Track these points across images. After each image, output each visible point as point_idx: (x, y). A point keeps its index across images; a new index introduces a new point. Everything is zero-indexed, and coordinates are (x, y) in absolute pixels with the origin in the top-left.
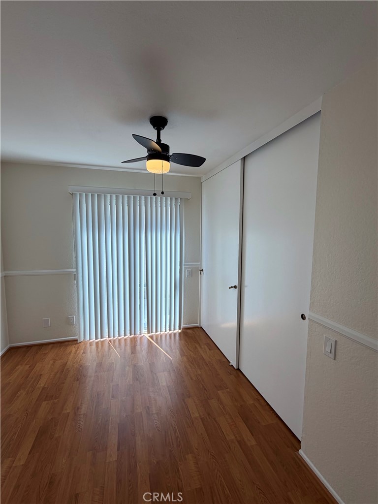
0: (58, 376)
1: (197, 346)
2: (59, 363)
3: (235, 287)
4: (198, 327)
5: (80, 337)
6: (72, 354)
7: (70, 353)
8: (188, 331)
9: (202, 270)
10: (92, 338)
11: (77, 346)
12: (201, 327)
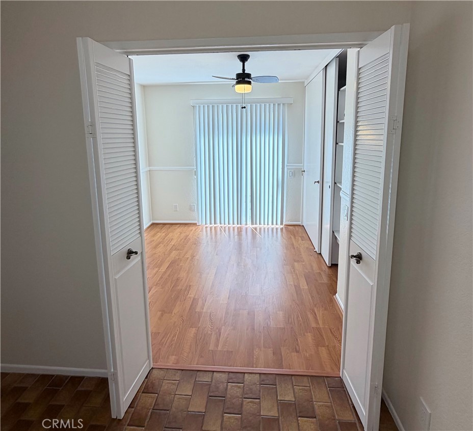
0: (183, 241)
1: (292, 237)
2: (183, 235)
3: (318, 182)
4: (300, 225)
5: (198, 221)
6: (192, 232)
7: (192, 230)
8: (289, 227)
9: (304, 171)
10: (207, 223)
11: (196, 227)
12: (303, 226)
